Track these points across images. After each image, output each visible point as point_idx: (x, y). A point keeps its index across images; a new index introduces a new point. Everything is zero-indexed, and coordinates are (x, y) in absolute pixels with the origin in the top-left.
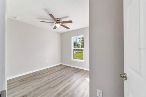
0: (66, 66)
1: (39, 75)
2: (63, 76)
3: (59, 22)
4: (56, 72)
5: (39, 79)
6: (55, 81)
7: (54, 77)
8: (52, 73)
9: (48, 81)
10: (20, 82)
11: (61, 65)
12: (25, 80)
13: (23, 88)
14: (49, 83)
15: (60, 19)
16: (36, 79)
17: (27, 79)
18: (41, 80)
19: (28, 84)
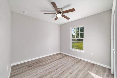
0: (65, 54)
1: (42, 62)
2: (63, 65)
3: (60, 13)
4: (56, 60)
5: (42, 66)
6: (56, 71)
7: (55, 66)
8: (54, 61)
9: (50, 70)
10: (27, 67)
11: (60, 53)
12: (31, 66)
13: (29, 75)
14: (51, 72)
15: (62, 9)
16: (40, 66)
17: (32, 65)
18: (44, 68)
19: (33, 70)
